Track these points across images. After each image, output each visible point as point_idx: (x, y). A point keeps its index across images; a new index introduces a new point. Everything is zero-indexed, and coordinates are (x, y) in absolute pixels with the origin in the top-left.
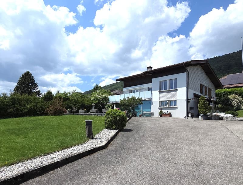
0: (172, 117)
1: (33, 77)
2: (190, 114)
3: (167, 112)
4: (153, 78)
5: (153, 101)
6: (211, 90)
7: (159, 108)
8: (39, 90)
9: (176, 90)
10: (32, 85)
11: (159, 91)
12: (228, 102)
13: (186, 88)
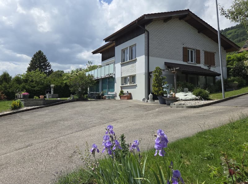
0: (132, 99)
1: (45, 56)
2: (151, 94)
3: (128, 92)
4: (116, 46)
5: (116, 77)
6: (214, 55)
7: (121, 87)
8: (52, 70)
9: (135, 61)
10: (44, 65)
11: (121, 63)
12: (241, 72)
13: (144, 56)
